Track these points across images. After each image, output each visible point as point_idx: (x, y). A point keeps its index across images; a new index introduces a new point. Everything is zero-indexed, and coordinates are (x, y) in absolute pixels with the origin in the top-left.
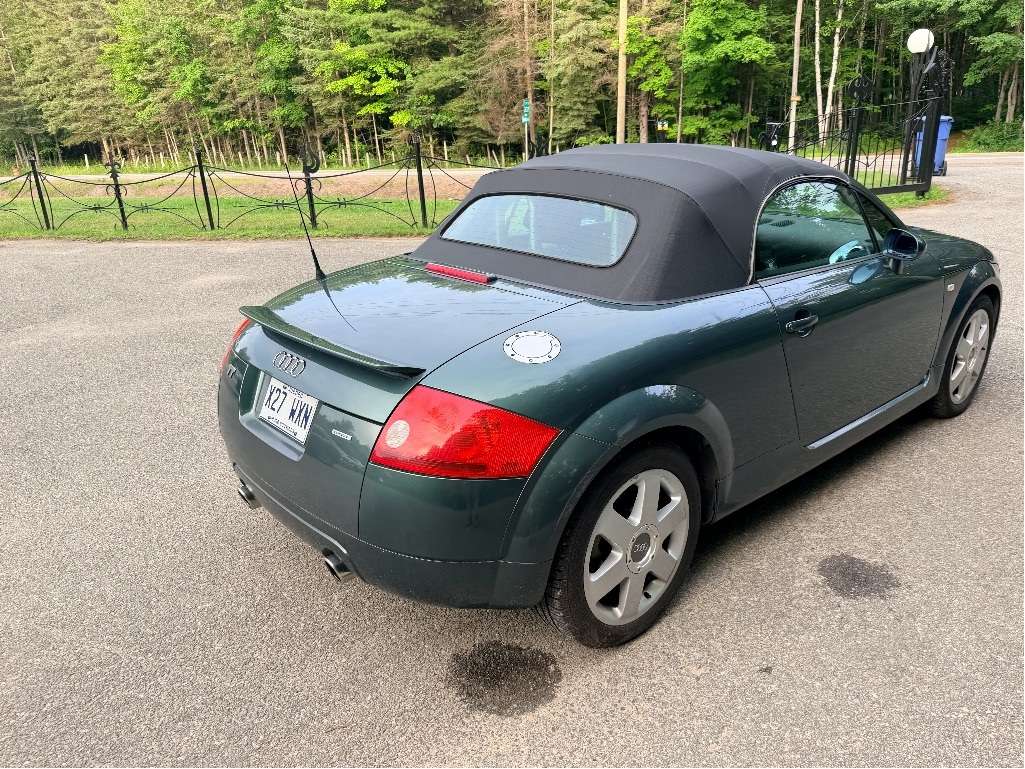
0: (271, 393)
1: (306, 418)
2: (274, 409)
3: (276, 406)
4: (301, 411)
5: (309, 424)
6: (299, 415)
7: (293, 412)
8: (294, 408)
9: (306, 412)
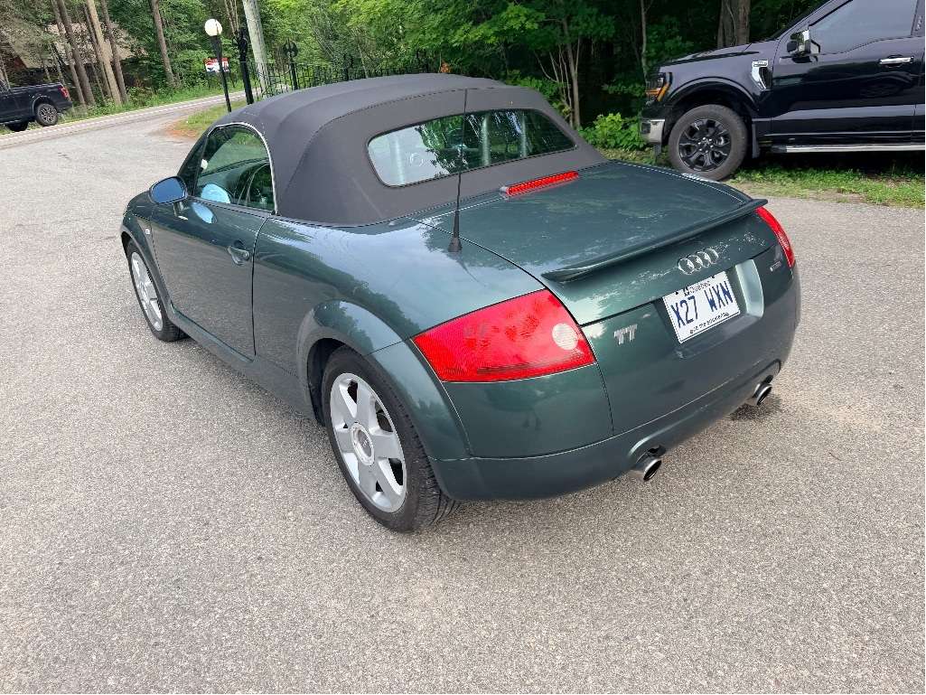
0: (677, 313)
1: (726, 293)
2: (692, 320)
3: (691, 315)
4: (718, 294)
5: (732, 296)
6: (720, 299)
7: (712, 303)
8: (710, 298)
9: (722, 288)
